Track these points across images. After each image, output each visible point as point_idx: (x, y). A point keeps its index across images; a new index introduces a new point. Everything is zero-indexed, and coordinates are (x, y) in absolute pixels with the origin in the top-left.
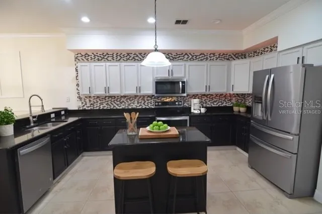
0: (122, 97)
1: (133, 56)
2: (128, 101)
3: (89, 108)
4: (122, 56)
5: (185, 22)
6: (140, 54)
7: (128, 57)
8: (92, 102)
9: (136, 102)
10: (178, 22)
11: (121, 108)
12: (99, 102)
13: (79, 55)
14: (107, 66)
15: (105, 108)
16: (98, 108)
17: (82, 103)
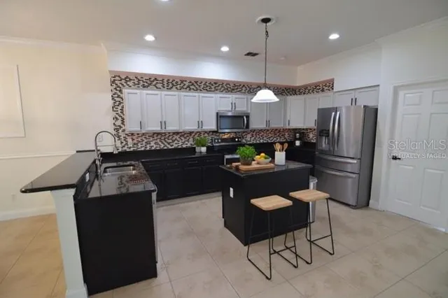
0: (174, 133)
1: (187, 84)
2: (182, 138)
3: (132, 149)
4: (174, 83)
5: (254, 55)
6: (196, 82)
7: (182, 85)
8: (135, 141)
9: (191, 139)
10: (249, 54)
11: (173, 147)
12: (146, 141)
13: (117, 78)
14: (163, 96)
15: (153, 148)
16: (143, 149)
17: (122, 143)
